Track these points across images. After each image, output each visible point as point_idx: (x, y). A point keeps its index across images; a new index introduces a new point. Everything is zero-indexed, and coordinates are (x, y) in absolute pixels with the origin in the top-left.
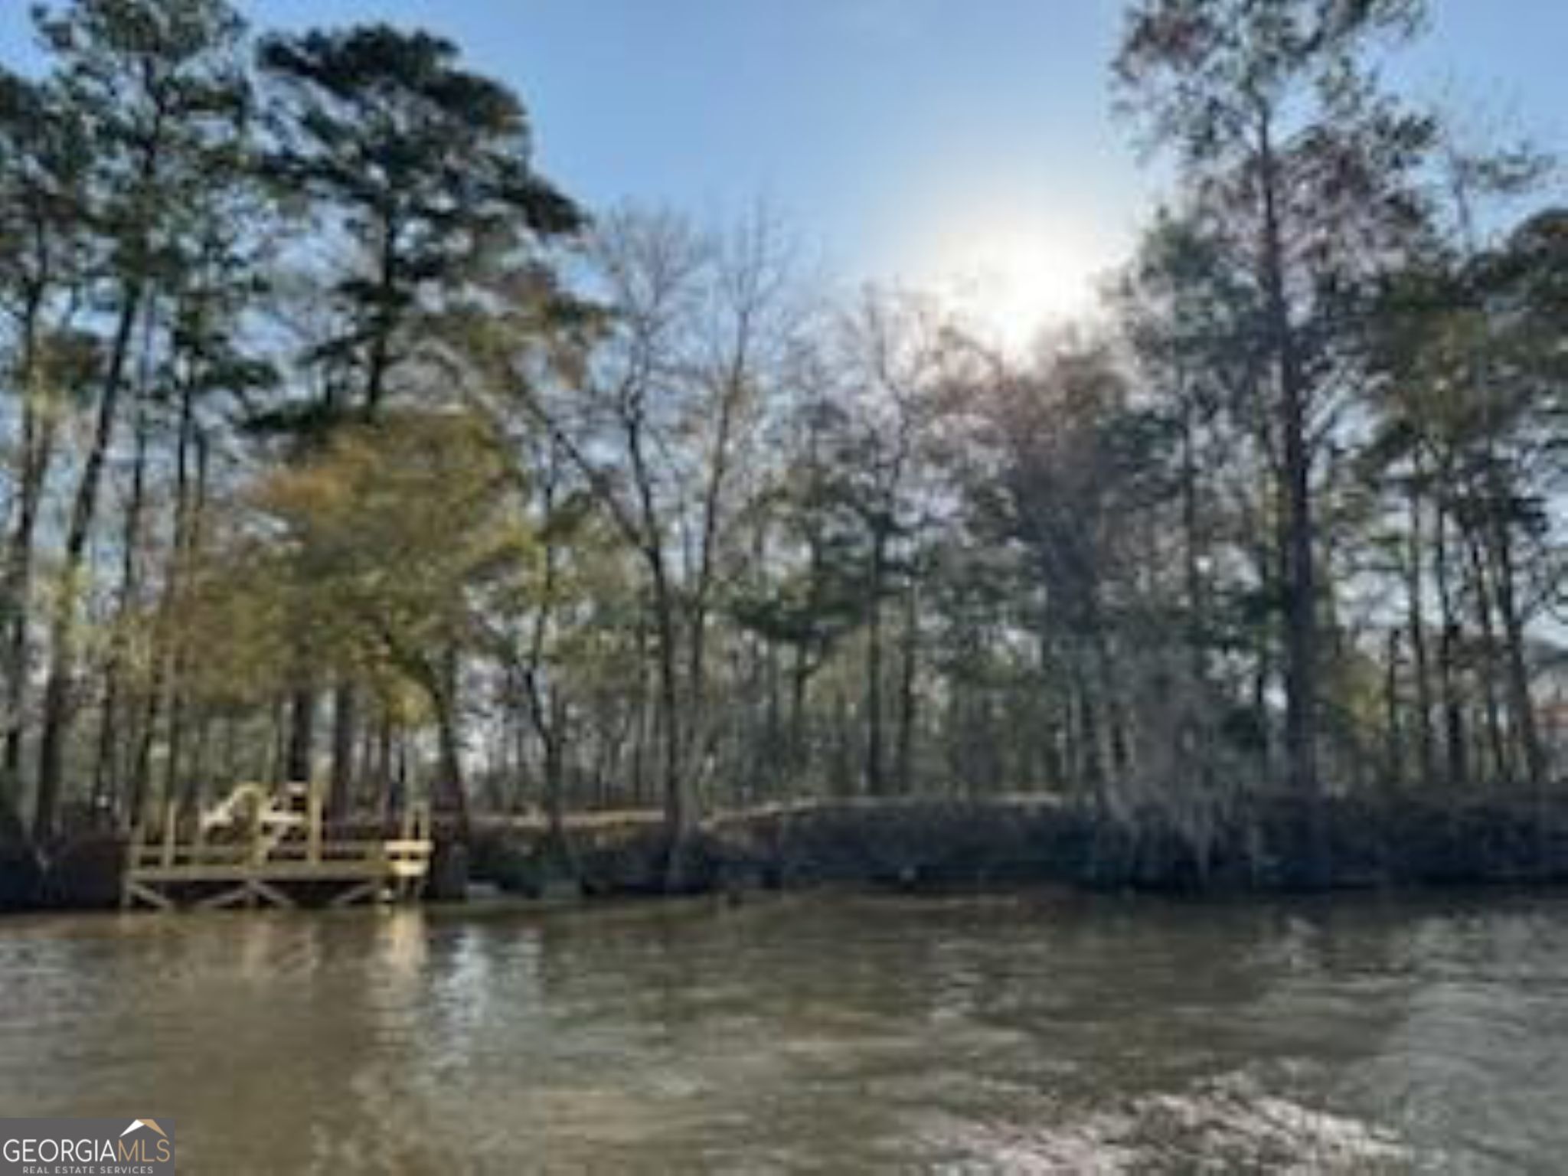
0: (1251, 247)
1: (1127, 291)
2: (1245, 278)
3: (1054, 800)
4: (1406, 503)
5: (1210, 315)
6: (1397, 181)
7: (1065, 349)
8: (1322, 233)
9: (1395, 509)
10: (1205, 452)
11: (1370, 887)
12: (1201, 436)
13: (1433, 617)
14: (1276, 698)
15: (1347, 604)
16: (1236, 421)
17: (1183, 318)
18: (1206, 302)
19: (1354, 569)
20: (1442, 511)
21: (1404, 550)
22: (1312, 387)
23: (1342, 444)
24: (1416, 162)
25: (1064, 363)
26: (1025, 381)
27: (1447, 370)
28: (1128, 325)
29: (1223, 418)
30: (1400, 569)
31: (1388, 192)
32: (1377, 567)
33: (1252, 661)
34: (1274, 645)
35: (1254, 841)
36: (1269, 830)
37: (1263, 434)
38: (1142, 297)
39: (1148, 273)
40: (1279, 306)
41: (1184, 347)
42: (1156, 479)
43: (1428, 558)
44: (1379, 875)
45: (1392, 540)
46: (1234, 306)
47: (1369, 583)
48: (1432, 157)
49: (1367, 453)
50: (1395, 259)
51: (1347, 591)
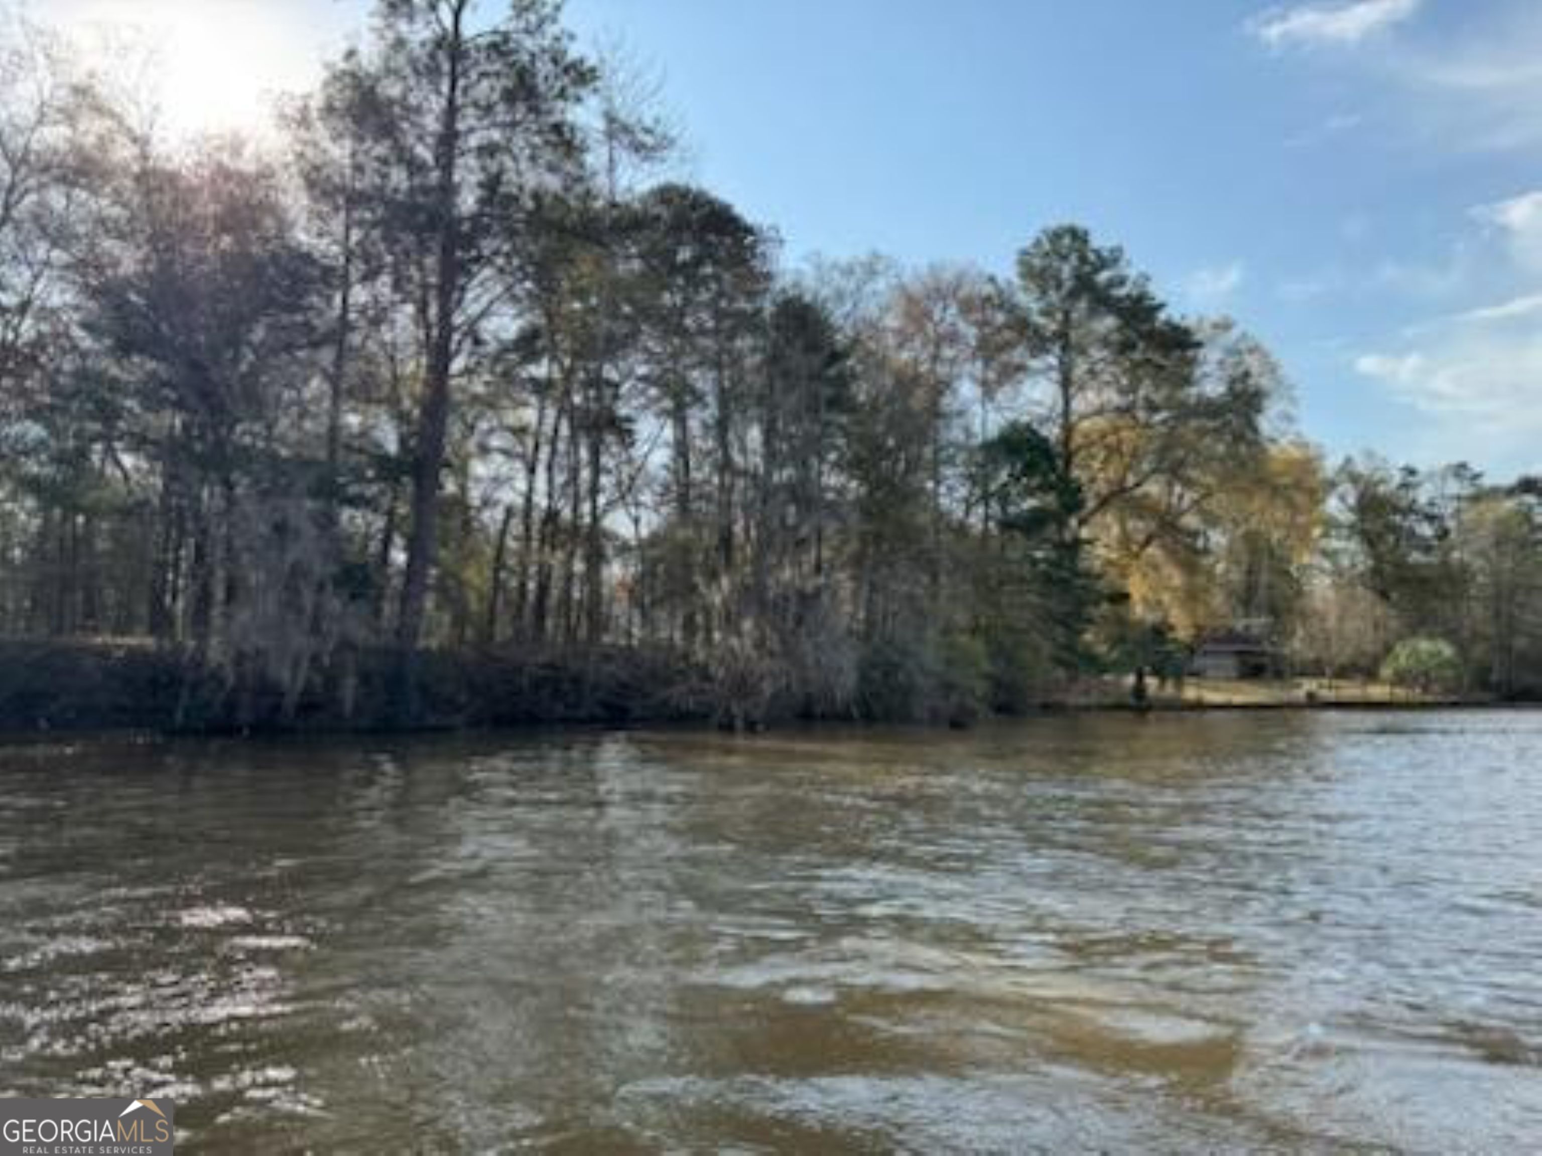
0: (432, 124)
1: (304, 121)
2: (424, 153)
3: (150, 642)
4: (533, 400)
5: (385, 176)
6: (563, 112)
7: (225, 158)
8: (496, 135)
9: (525, 404)
10: (363, 311)
11: (446, 730)
12: (360, 295)
13: (541, 500)
14: (399, 557)
15: (478, 480)
16: (397, 286)
17: (359, 168)
18: (384, 161)
19: (484, 450)
20: (560, 413)
21: (530, 442)
22: (470, 275)
23: (486, 336)
24: (579, 100)
25: (224, 173)
26: (173, 178)
27: (580, 294)
28: (301, 156)
29: (385, 279)
30: (522, 457)
31: (555, 118)
32: (506, 452)
33: (380, 523)
34: (403, 510)
35: (349, 690)
36: (365, 678)
37: (423, 309)
38: (321, 132)
39: (329, 109)
40: (448, 189)
41: (355, 199)
42: (308, 326)
43: (544, 453)
44: (458, 719)
45: (520, 431)
46: (411, 175)
47: (497, 464)
48: (593, 102)
49: (505, 349)
50: (553, 183)
51: (478, 468)
